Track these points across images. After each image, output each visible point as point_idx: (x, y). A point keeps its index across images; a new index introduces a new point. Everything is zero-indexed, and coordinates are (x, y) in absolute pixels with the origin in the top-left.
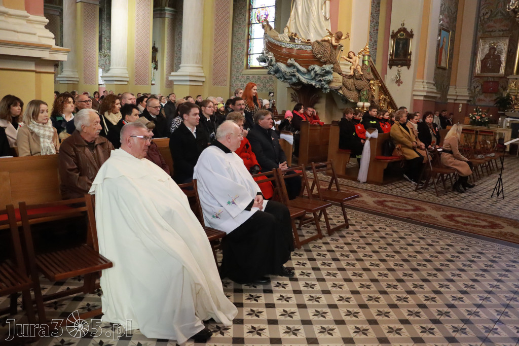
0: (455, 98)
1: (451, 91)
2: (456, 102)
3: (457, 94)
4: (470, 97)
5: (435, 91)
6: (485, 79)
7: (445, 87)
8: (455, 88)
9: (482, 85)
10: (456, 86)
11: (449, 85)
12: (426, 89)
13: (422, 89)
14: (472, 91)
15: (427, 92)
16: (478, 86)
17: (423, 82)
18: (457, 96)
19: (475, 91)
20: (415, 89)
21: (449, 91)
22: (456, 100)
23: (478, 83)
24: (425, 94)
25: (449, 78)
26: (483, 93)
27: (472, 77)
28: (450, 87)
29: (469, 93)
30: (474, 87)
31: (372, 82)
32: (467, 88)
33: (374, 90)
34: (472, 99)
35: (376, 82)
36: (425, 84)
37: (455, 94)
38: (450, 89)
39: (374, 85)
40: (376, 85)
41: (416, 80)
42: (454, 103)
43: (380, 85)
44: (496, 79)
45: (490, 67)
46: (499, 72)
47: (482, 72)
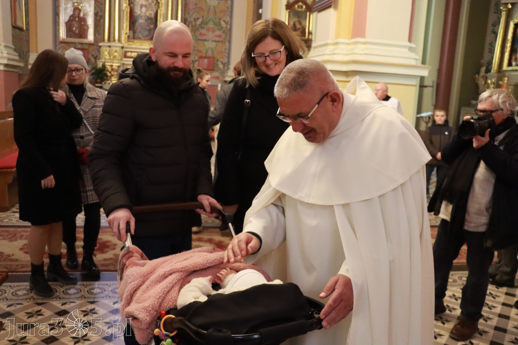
5: (17, 58)
7: (25, 53)
11: (28, 51)
21: (30, 59)
25: (28, 41)
28: (31, 54)
38: (31, 56)
44: (85, 47)
45: (77, 32)
46: (87, 38)
47: (67, 37)
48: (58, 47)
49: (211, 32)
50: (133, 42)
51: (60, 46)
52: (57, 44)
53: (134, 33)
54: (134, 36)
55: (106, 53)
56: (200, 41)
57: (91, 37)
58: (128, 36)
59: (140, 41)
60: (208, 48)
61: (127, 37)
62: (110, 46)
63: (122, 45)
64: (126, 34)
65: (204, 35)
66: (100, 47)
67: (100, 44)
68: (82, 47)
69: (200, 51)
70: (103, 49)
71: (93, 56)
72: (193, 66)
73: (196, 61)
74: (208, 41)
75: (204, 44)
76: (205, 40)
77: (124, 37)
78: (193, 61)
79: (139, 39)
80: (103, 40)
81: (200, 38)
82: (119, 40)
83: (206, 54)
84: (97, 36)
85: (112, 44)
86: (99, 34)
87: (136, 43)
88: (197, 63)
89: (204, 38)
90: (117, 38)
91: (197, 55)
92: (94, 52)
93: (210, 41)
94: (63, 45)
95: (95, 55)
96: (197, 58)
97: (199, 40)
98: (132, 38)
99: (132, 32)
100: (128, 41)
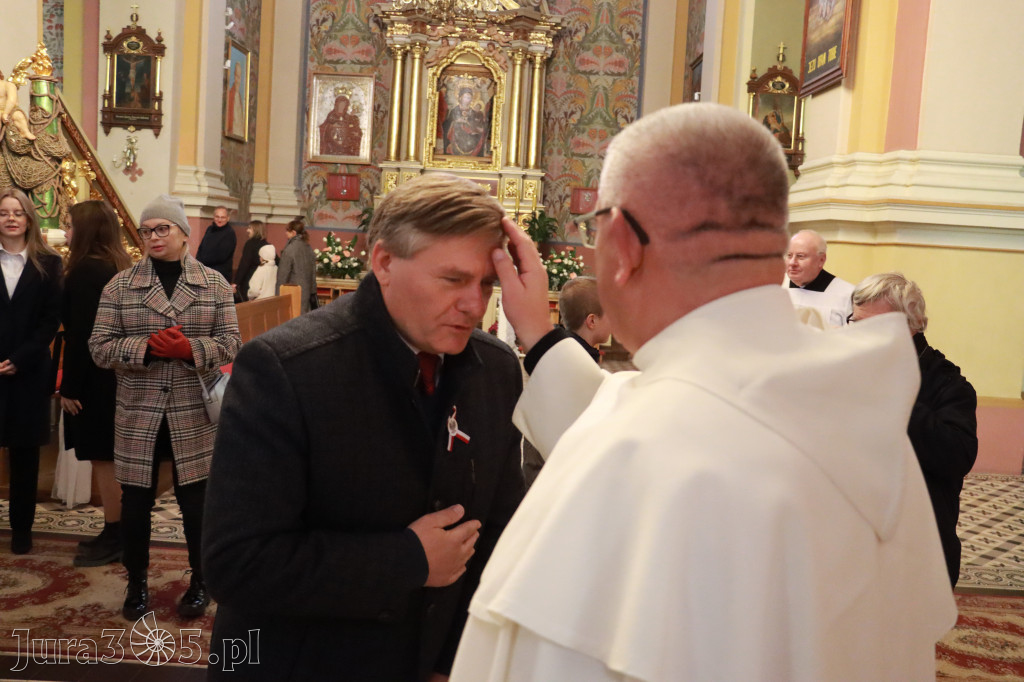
0: (268, 211)
1: (258, 194)
2: (271, 221)
3: (272, 203)
4: (303, 209)
5: (226, 194)
6: (332, 169)
7: (244, 185)
8: (267, 188)
9: (324, 183)
10: (267, 182)
11: (251, 181)
12: (205, 190)
13: (195, 189)
14: (303, 196)
15: (210, 197)
16: (315, 185)
17: (196, 172)
18: (273, 207)
19: (310, 195)
20: (177, 188)
21: (253, 195)
22: (270, 216)
23: (315, 178)
24: (203, 202)
25: (251, 163)
26: (329, 199)
27: (301, 164)
28: (255, 185)
29: (298, 201)
30: (308, 186)
31: (66, 165)
32: (294, 188)
33: (76, 191)
34: (305, 214)
35: (79, 166)
36: (200, 176)
37: (266, 201)
38: (255, 190)
39: (73, 176)
40: (79, 174)
41: (179, 167)
42: (267, 224)
43: (93, 175)
44: (354, 170)
45: (340, 143)
46: (358, 155)
47: (321, 153)
48: (305, 171)
49: (597, 140)
50: (444, 160)
51: (308, 169)
52: (304, 165)
53: (447, 143)
54: (445, 149)
55: (391, 182)
56: (575, 158)
57: (365, 152)
58: (434, 149)
59: (456, 158)
60: (592, 170)
61: (431, 151)
62: (398, 169)
63: (422, 167)
64: (431, 144)
65: (584, 144)
66: (381, 170)
67: (381, 165)
68: (347, 172)
69: (576, 178)
70: (386, 174)
71: (367, 187)
72: (561, 207)
73: (567, 196)
74: (592, 156)
75: (583, 163)
76: (585, 156)
77: (426, 151)
78: (560, 197)
79: (457, 154)
80: (387, 158)
81: (575, 151)
82: (417, 158)
83: (588, 182)
84: (377, 149)
85: (402, 164)
86: (380, 146)
87: (449, 162)
88: (569, 200)
89: (582, 150)
90: (412, 152)
91: (569, 185)
92: (369, 180)
93: (596, 156)
94: (314, 167)
95: (371, 188)
96: (568, 191)
97: (573, 155)
98: (442, 151)
99: (441, 141)
100: (433, 159)
